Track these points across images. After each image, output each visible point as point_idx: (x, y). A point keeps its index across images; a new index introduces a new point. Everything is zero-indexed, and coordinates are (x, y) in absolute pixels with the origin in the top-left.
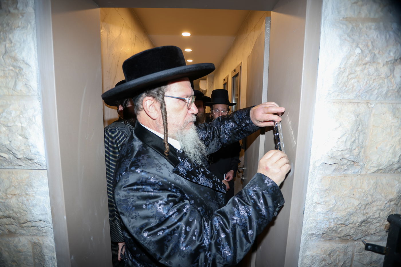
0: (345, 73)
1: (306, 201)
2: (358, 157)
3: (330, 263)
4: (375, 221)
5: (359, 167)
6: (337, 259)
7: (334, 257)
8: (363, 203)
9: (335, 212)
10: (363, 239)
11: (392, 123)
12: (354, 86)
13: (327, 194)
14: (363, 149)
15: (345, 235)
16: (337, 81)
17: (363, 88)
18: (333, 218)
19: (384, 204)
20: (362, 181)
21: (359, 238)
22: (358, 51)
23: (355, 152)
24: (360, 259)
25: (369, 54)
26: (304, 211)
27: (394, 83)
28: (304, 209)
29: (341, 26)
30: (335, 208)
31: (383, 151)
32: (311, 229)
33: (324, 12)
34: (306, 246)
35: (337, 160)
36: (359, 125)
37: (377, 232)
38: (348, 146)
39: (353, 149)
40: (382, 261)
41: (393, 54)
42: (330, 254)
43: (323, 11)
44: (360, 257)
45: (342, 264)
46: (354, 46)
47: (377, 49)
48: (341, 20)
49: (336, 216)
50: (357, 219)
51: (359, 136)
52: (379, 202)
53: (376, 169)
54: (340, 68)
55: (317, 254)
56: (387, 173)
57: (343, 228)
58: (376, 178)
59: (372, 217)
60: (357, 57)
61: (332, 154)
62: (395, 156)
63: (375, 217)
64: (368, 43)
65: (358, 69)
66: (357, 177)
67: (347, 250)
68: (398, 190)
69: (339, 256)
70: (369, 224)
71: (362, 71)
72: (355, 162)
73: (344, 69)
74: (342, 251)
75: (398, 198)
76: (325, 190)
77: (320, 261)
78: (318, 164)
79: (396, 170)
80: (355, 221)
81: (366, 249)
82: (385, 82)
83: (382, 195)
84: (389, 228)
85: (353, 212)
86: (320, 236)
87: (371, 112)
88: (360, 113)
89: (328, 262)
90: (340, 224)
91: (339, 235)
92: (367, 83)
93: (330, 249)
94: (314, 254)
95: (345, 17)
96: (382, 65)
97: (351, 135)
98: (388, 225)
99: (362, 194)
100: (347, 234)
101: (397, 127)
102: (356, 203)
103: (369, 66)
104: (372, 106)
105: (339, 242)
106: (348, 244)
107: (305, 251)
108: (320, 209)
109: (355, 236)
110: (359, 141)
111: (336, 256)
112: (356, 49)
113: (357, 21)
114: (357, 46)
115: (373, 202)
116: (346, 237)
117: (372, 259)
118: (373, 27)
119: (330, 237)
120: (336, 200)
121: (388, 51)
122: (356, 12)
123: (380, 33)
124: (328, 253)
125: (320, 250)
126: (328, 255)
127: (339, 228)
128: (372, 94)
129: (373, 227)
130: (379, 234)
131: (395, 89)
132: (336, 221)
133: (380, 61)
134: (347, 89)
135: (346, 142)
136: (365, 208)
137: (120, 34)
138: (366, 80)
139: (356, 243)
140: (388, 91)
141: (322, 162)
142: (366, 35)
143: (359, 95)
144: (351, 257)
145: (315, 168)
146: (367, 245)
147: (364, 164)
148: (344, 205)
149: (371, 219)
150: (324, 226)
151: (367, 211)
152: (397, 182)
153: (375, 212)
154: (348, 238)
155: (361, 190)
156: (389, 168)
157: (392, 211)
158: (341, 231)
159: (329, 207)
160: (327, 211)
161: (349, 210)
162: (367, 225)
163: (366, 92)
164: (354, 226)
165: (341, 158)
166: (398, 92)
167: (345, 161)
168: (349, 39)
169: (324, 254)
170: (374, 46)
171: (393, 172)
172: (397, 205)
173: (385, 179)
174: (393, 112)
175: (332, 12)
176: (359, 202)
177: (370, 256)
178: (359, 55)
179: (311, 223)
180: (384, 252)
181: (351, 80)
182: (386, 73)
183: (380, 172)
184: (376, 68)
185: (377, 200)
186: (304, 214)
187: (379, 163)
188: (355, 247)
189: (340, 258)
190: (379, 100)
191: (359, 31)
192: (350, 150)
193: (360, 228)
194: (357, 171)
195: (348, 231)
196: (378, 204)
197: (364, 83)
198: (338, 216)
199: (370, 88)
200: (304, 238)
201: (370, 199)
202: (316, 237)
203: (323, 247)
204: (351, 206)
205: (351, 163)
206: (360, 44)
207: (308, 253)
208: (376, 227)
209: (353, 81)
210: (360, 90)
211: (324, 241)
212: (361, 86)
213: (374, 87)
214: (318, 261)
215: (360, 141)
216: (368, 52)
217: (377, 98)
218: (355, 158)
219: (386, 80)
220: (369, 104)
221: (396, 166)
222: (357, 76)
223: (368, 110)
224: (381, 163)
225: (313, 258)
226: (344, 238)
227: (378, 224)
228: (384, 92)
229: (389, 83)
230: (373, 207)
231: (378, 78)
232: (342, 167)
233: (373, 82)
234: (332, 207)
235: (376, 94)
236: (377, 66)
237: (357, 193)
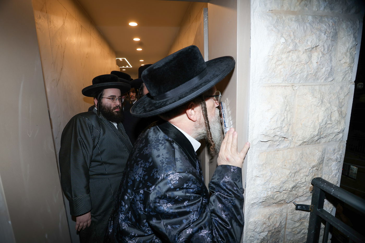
0: (273, 60)
1: (247, 176)
2: (288, 133)
3: (269, 225)
4: (302, 186)
5: (288, 141)
6: (275, 221)
7: (272, 220)
8: (293, 172)
9: (271, 182)
10: (294, 201)
11: (312, 102)
12: (281, 72)
13: (264, 168)
14: (291, 126)
15: (280, 200)
16: (267, 68)
17: (288, 73)
18: (270, 187)
19: (309, 171)
20: (291, 153)
21: (291, 201)
22: (283, 40)
23: (285, 129)
24: (292, 218)
25: (292, 43)
26: (246, 185)
27: (312, 68)
28: (246, 183)
29: (268, 17)
30: (271, 179)
31: (306, 127)
32: (253, 199)
33: (253, 5)
34: (249, 214)
35: (270, 138)
36: (287, 105)
37: (304, 194)
38: (279, 125)
39: (283, 127)
40: (309, 216)
41: (310, 43)
42: (269, 218)
43: (252, 3)
44: (293, 216)
45: (279, 223)
46: (279, 36)
47: (297, 38)
48: (268, 12)
49: (272, 186)
50: (289, 186)
51: (287, 115)
52: (304, 169)
53: (301, 142)
54: (269, 56)
55: (259, 219)
56: (310, 144)
57: (278, 194)
58: (302, 149)
59: (300, 182)
60: (282, 46)
61: (267, 133)
62: (315, 130)
63: (303, 182)
64: (290, 33)
65: (284, 56)
66: (287, 150)
67: (282, 212)
68: (318, 157)
69: (276, 217)
70: (298, 188)
71: (287, 58)
72: (285, 138)
73: (272, 56)
74: (278, 213)
75: (318, 164)
76: (262, 164)
77: (261, 225)
78: (255, 143)
79: (316, 141)
80: (287, 188)
81: (297, 209)
82: (305, 67)
83: (307, 163)
84: (312, 189)
85: (285, 180)
86: (260, 204)
87: (296, 93)
88: (287, 95)
89: (267, 225)
90: (276, 192)
91: (275, 201)
92: (291, 69)
93: (268, 214)
94: (256, 220)
95: (271, 10)
96: (302, 52)
97: (281, 115)
98: (312, 187)
99: (292, 164)
100: (282, 199)
101: (316, 105)
102: (288, 172)
103: (292, 53)
104: (296, 88)
105: (275, 206)
106: (282, 207)
107: (249, 218)
108: (259, 181)
109: (288, 200)
110: (287, 119)
111: (274, 218)
112: (281, 39)
113: (280, 13)
114: (282, 36)
115: (300, 170)
116: (281, 201)
117: (301, 216)
118: (293, 19)
119: (268, 203)
120: (271, 172)
121: (306, 41)
122: (279, 6)
123: (299, 24)
124: (268, 217)
125: (261, 215)
126: (267, 219)
127: (275, 195)
128: (295, 78)
129: (301, 190)
130: (306, 195)
131: (313, 73)
132: (272, 189)
133: (300, 49)
134: (275, 74)
135: (277, 121)
136: (294, 175)
137: (64, 24)
138: (290, 66)
139: (289, 205)
140: (308, 75)
141: (258, 140)
142: (289, 26)
143: (286, 79)
144: (285, 217)
145: (253, 146)
146: (297, 206)
147: (292, 138)
148: (278, 176)
149: (299, 184)
150: (264, 195)
151: (296, 178)
152: (317, 151)
153: (302, 177)
154: (283, 202)
155: (291, 161)
156: (311, 140)
157: (315, 175)
158: (276, 197)
159: (266, 179)
160: (265, 182)
161: (282, 179)
162: (297, 189)
163: (291, 76)
164: (287, 192)
165: (274, 135)
166: (315, 76)
167: (277, 138)
168: (274, 29)
169: (264, 219)
170: (295, 36)
171: (314, 143)
172: (318, 169)
173: (308, 149)
174: (312, 93)
175: (260, 5)
176: (290, 172)
177: (300, 214)
178: (283, 44)
179: (253, 194)
180: (310, 209)
181: (278, 67)
182: (305, 60)
183: (304, 144)
184: (297, 55)
185: (303, 167)
186: (245, 187)
187: (304, 136)
188: (288, 208)
189: (277, 219)
190: (301, 83)
191: (283, 22)
192: (281, 128)
193: (292, 193)
194: (287, 145)
195: (282, 196)
196: (304, 171)
197: (289, 68)
198: (274, 186)
199: (294, 73)
200: (247, 207)
201: (298, 168)
202: (257, 206)
203: (263, 213)
204: (284, 176)
205: (282, 139)
206: (284, 34)
207: (251, 220)
208: (303, 190)
209: (280, 67)
210: (286, 75)
211: (264, 207)
212: (287, 72)
213: (297, 72)
214: (259, 225)
215: (289, 119)
216: (291, 41)
217: (300, 81)
218: (285, 134)
219: (306, 66)
220: (294, 87)
221: (316, 138)
222: (283, 62)
223: (293, 92)
224: (305, 136)
225: (256, 223)
226: (279, 203)
227: (305, 188)
228: (305, 76)
229: (308, 68)
230: (300, 174)
231: (300, 64)
232: (275, 143)
233: (296, 68)
234: (268, 178)
235: (299, 78)
236: (298, 54)
237: (288, 164)
